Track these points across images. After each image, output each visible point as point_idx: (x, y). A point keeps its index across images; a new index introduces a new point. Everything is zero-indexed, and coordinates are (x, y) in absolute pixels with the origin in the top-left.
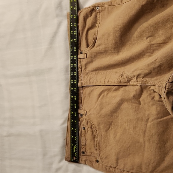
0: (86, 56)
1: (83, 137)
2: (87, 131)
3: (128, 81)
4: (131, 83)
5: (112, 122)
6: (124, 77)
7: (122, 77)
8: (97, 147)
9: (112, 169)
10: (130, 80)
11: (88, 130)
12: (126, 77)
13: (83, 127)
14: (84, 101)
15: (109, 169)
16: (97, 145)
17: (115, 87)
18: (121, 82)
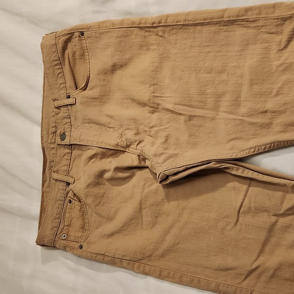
0: (74, 101)
1: (69, 214)
2: (73, 205)
3: (127, 145)
4: (130, 149)
5: (104, 193)
6: (124, 139)
7: (121, 139)
8: (87, 227)
9: (100, 256)
10: (130, 145)
11: (76, 203)
12: (126, 139)
13: (70, 200)
14: (73, 164)
15: (96, 257)
16: (87, 224)
17: (112, 151)
18: (117, 145)
